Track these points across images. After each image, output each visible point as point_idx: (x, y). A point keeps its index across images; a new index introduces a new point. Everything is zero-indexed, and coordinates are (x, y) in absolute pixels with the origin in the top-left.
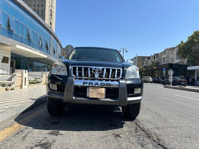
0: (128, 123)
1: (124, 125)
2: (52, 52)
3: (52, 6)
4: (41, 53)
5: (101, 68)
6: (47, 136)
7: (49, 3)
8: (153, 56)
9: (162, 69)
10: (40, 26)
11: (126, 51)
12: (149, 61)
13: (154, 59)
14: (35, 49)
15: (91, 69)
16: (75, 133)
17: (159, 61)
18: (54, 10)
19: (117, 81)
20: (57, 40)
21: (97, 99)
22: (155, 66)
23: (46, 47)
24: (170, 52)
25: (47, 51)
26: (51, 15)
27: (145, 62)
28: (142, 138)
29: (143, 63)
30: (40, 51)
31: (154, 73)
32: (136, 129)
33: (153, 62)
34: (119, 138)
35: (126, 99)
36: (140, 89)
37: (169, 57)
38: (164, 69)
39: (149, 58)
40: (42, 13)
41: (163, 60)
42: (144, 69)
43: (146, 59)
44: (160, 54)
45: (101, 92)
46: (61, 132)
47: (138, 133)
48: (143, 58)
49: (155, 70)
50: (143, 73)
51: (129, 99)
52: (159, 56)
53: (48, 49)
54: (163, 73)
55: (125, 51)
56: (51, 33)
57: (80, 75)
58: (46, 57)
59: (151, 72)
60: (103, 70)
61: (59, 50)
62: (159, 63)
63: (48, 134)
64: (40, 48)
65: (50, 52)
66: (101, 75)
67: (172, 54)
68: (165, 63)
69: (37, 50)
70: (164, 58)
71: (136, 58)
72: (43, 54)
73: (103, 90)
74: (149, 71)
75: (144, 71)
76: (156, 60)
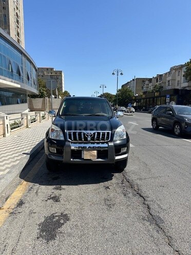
0: (116, 175)
1: (113, 177)
2: (25, 78)
3: (17, 8)
4: (12, 82)
5: (92, 132)
6: (53, 191)
7: (12, 3)
8: (155, 78)
9: (165, 96)
10: (8, 46)
11: (121, 74)
12: (150, 85)
13: (157, 82)
14: (5, 78)
15: (84, 134)
16: (74, 187)
17: (163, 85)
18: (21, 15)
19: (107, 143)
20: (31, 62)
21: (90, 160)
22: (157, 91)
23: (17, 73)
24: (177, 72)
25: (20, 78)
26: (18, 22)
27: (145, 86)
28: (126, 189)
29: (142, 87)
30: (11, 80)
31: (155, 101)
32: (123, 181)
33: (155, 86)
34: (108, 190)
35: (114, 158)
36: (126, 148)
37: (175, 80)
38: (168, 96)
39: (150, 80)
40: (5, 19)
41: (167, 83)
42: (144, 96)
43: (147, 82)
44: (164, 75)
45: (93, 154)
46: (63, 187)
47: (124, 185)
48: (143, 80)
49: (157, 97)
50: (142, 100)
51: (117, 158)
52: (163, 78)
53: (20, 75)
54: (167, 101)
55: (119, 73)
56: (21, 53)
57: (75, 139)
58: (19, 86)
59: (152, 99)
60: (94, 134)
61: (34, 75)
62: (162, 87)
63: (53, 189)
64: (10, 75)
65: (23, 78)
66: (93, 139)
67: (179, 75)
68: (170, 88)
69: (7, 79)
70: (169, 81)
71: (133, 80)
72: (14, 83)
73: (95, 152)
74: (149, 98)
75: (144, 99)
76: (158, 83)
